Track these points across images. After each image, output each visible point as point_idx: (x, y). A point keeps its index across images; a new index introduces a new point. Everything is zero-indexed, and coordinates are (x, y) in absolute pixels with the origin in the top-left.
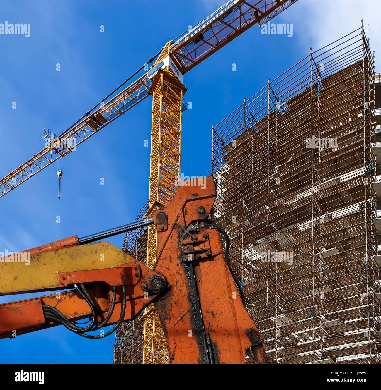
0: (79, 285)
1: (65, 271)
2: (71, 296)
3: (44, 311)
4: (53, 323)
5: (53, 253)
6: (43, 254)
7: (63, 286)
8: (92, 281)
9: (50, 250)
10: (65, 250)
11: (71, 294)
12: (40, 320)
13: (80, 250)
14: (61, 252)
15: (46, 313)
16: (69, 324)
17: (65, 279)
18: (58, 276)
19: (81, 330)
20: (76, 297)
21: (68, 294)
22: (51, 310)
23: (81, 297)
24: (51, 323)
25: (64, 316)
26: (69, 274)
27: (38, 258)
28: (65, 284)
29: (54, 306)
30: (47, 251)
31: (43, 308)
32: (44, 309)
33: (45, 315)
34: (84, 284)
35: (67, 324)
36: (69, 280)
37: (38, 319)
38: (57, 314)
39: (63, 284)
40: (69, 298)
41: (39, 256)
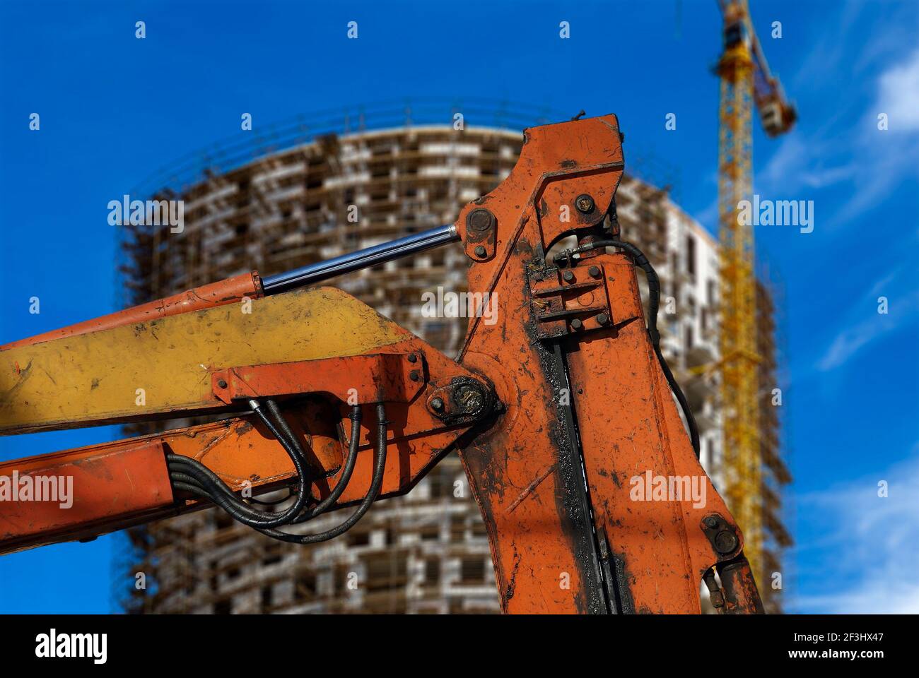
0: (262, 401)
1: (227, 365)
2: (240, 432)
3: (170, 471)
4: (193, 502)
5: (193, 318)
6: (168, 321)
7: (220, 404)
8: (297, 391)
9: (185, 310)
10: (226, 308)
11: (242, 424)
12: (159, 495)
13: (265, 309)
14: (214, 314)
15: (177, 475)
16: (236, 504)
17: (225, 386)
18: (209, 379)
19: (269, 520)
20: (254, 434)
21: (232, 426)
22: (189, 469)
23: (268, 434)
24: (188, 502)
25: (222, 482)
26: (237, 372)
27: (156, 332)
28: (226, 397)
29: (196, 457)
30: (178, 312)
31: (168, 462)
32: (172, 465)
33: (172, 480)
34: (275, 398)
35: (232, 506)
36: (236, 389)
37: (154, 491)
38: (204, 479)
39: (219, 399)
40: (235, 435)
41: (157, 326)
